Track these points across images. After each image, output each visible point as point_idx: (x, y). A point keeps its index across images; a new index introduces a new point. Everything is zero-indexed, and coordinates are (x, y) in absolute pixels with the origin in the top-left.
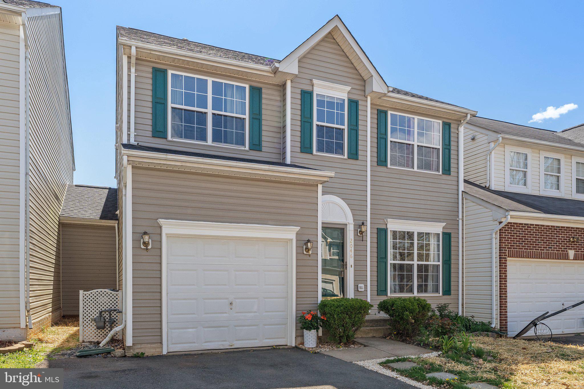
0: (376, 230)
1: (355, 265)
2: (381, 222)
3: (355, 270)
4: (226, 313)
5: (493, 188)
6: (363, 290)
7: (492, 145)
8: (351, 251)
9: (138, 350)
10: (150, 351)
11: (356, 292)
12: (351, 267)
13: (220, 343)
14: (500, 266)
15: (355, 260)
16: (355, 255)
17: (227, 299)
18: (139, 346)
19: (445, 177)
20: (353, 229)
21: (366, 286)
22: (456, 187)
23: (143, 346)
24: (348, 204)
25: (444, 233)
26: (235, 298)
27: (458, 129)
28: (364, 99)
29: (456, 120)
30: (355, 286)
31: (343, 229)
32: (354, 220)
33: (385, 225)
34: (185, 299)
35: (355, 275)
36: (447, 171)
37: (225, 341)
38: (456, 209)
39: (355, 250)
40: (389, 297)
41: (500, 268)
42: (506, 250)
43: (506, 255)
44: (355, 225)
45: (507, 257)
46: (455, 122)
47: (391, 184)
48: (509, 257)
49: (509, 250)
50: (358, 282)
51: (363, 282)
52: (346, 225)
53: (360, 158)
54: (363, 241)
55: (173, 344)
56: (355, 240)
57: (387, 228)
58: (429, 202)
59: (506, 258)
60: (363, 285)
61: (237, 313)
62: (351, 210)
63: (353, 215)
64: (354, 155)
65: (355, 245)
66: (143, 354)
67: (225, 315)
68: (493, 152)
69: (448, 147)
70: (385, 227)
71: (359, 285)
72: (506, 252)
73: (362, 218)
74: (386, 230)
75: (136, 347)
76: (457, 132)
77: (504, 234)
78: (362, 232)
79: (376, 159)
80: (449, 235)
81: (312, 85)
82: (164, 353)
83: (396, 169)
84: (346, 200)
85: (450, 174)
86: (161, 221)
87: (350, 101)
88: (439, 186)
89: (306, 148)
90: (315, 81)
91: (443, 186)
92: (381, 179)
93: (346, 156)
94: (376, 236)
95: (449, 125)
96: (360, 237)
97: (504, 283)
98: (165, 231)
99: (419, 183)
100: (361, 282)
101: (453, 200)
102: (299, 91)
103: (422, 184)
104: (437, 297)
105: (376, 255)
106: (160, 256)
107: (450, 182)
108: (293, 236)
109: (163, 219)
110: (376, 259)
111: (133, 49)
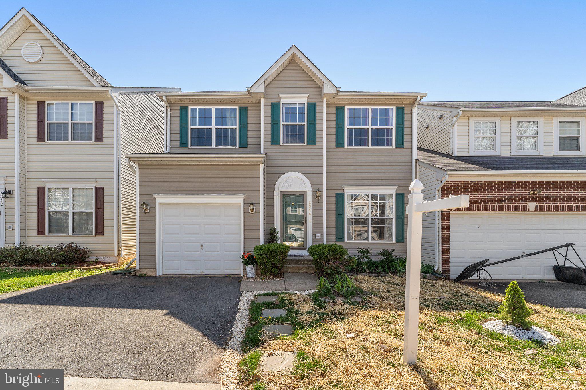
0: (335, 194)
1: (313, 220)
2: (340, 188)
3: (313, 224)
4: (198, 252)
5: (456, 154)
6: (320, 238)
7: (455, 119)
8: (310, 210)
9: (143, 272)
10: (149, 273)
11: (314, 239)
12: (310, 221)
13: (195, 271)
14: (442, 218)
15: (313, 217)
16: (313, 213)
17: (199, 243)
18: (143, 270)
19: (399, 150)
20: (311, 194)
21: (322, 235)
22: (410, 157)
23: (145, 270)
24: (307, 177)
25: (397, 194)
26: (204, 243)
27: (412, 111)
28: (321, 100)
29: (410, 104)
30: (313, 235)
31: (303, 195)
32: (312, 188)
33: (343, 190)
34: (173, 243)
35: (313, 228)
36: (400, 144)
37: (199, 270)
38: (410, 174)
39: (313, 210)
40: (346, 243)
41: (442, 220)
44: (313, 192)
45: (449, 210)
46: (408, 105)
47: (348, 160)
50: (316, 232)
51: (320, 232)
52: (306, 192)
53: (317, 143)
54: (318, 202)
55: (166, 270)
56: (313, 202)
57: (344, 193)
58: (383, 171)
59: (448, 212)
60: (320, 234)
61: (206, 252)
62: (310, 181)
63: (312, 185)
64: (312, 141)
65: (313, 206)
66: (145, 275)
67: (198, 253)
68: (456, 125)
69: (402, 126)
70: (342, 192)
71: (317, 234)
73: (319, 186)
74: (343, 195)
75: (141, 270)
76: (411, 113)
77: (446, 191)
78: (318, 197)
79: (334, 143)
80: (402, 195)
81: (280, 98)
82: (157, 275)
83: (352, 148)
84: (306, 174)
85: (403, 147)
86: (154, 195)
87: (309, 104)
88: (393, 157)
89: (275, 141)
90: (281, 95)
91: (397, 157)
92: (339, 157)
93: (306, 143)
94: (334, 198)
95: (402, 109)
96: (317, 200)
97: (446, 232)
98: (158, 201)
99: (374, 157)
100: (318, 232)
101: (407, 168)
102: (270, 104)
103: (377, 157)
104: (391, 243)
105: (334, 212)
106: (155, 216)
107: (404, 154)
108: (242, 201)
109: (156, 194)
110: (334, 216)
111: (164, 98)
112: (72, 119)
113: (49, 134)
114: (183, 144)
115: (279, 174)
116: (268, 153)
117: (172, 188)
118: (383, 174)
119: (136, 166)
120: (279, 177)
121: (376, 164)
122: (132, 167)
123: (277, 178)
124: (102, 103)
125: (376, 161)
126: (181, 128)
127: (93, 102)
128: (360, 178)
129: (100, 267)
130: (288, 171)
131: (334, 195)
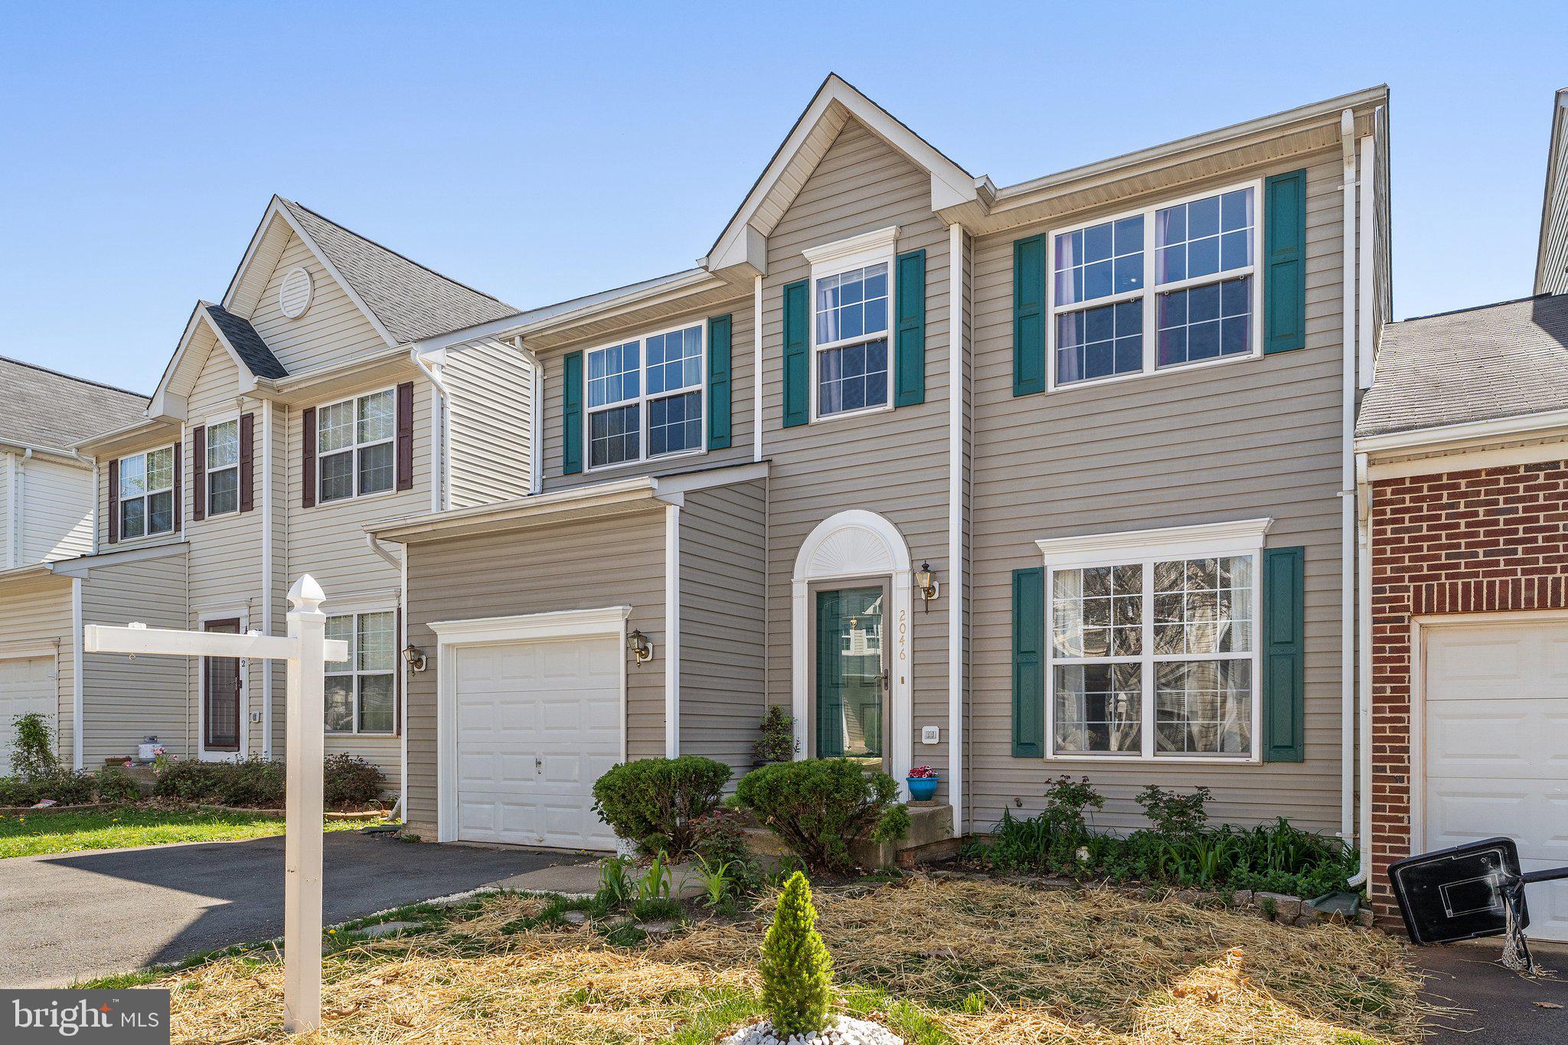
0: (1010, 576)
1: (914, 678)
2: (1027, 551)
3: (914, 691)
4: (531, 779)
6: (936, 741)
8: (902, 641)
9: (413, 831)
10: (426, 836)
12: (903, 678)
13: (525, 834)
17: (533, 754)
18: (414, 825)
19: (1278, 361)
20: (909, 586)
21: (944, 731)
24: (896, 526)
26: (544, 754)
27: (1343, 177)
28: (943, 236)
29: (1331, 150)
30: (914, 730)
31: (880, 588)
32: (911, 561)
33: (1039, 559)
35: (913, 703)
36: (1287, 335)
37: (532, 831)
39: (913, 640)
40: (1049, 762)
42: (1406, 589)
43: (1406, 608)
44: (913, 574)
45: (1406, 614)
46: (1327, 156)
47: (1061, 436)
48: (1418, 611)
49: (1418, 590)
50: (922, 720)
51: (937, 720)
52: (890, 577)
53: (927, 396)
54: (927, 612)
55: (465, 828)
56: (917, 614)
57: (1042, 569)
59: (1402, 619)
60: (936, 729)
61: (546, 780)
62: (905, 538)
63: (909, 549)
64: (912, 393)
65: (913, 626)
66: (417, 837)
67: (529, 783)
69: (1292, 256)
70: (1038, 566)
71: (926, 729)
72: (1406, 595)
73: (934, 553)
74: (1039, 574)
75: (412, 824)
76: (1339, 188)
77: (1389, 528)
78: (929, 591)
79: (1009, 382)
80: (1296, 556)
81: (807, 264)
82: (440, 841)
83: (1075, 390)
84: (888, 515)
85: (1300, 346)
86: (433, 626)
87: (901, 261)
88: (1252, 397)
89: (794, 415)
90: (808, 253)
91: (1270, 394)
92: (1027, 431)
93: (890, 404)
94: (1008, 592)
95: (1298, 179)
96: (927, 601)
97: (1388, 715)
98: (442, 640)
99: (1164, 411)
100: (930, 719)
101: (1319, 433)
102: (780, 291)
103: (1177, 408)
104: (1240, 765)
105: (1008, 644)
106: (435, 681)
107: (1304, 374)
108: (619, 627)
109: (437, 620)
110: (1008, 657)
111: (517, 340)
112: (361, 439)
113: (324, 484)
114: (572, 466)
115: (809, 524)
116: (775, 458)
117: (470, 603)
118: (1205, 477)
119: (401, 552)
120: (806, 535)
121: (1177, 437)
122: (387, 556)
123: (801, 538)
124: (411, 385)
125: (1177, 423)
126: (567, 416)
127: (394, 387)
128: (1106, 502)
129: (372, 816)
130: (836, 509)
131: (1008, 579)
